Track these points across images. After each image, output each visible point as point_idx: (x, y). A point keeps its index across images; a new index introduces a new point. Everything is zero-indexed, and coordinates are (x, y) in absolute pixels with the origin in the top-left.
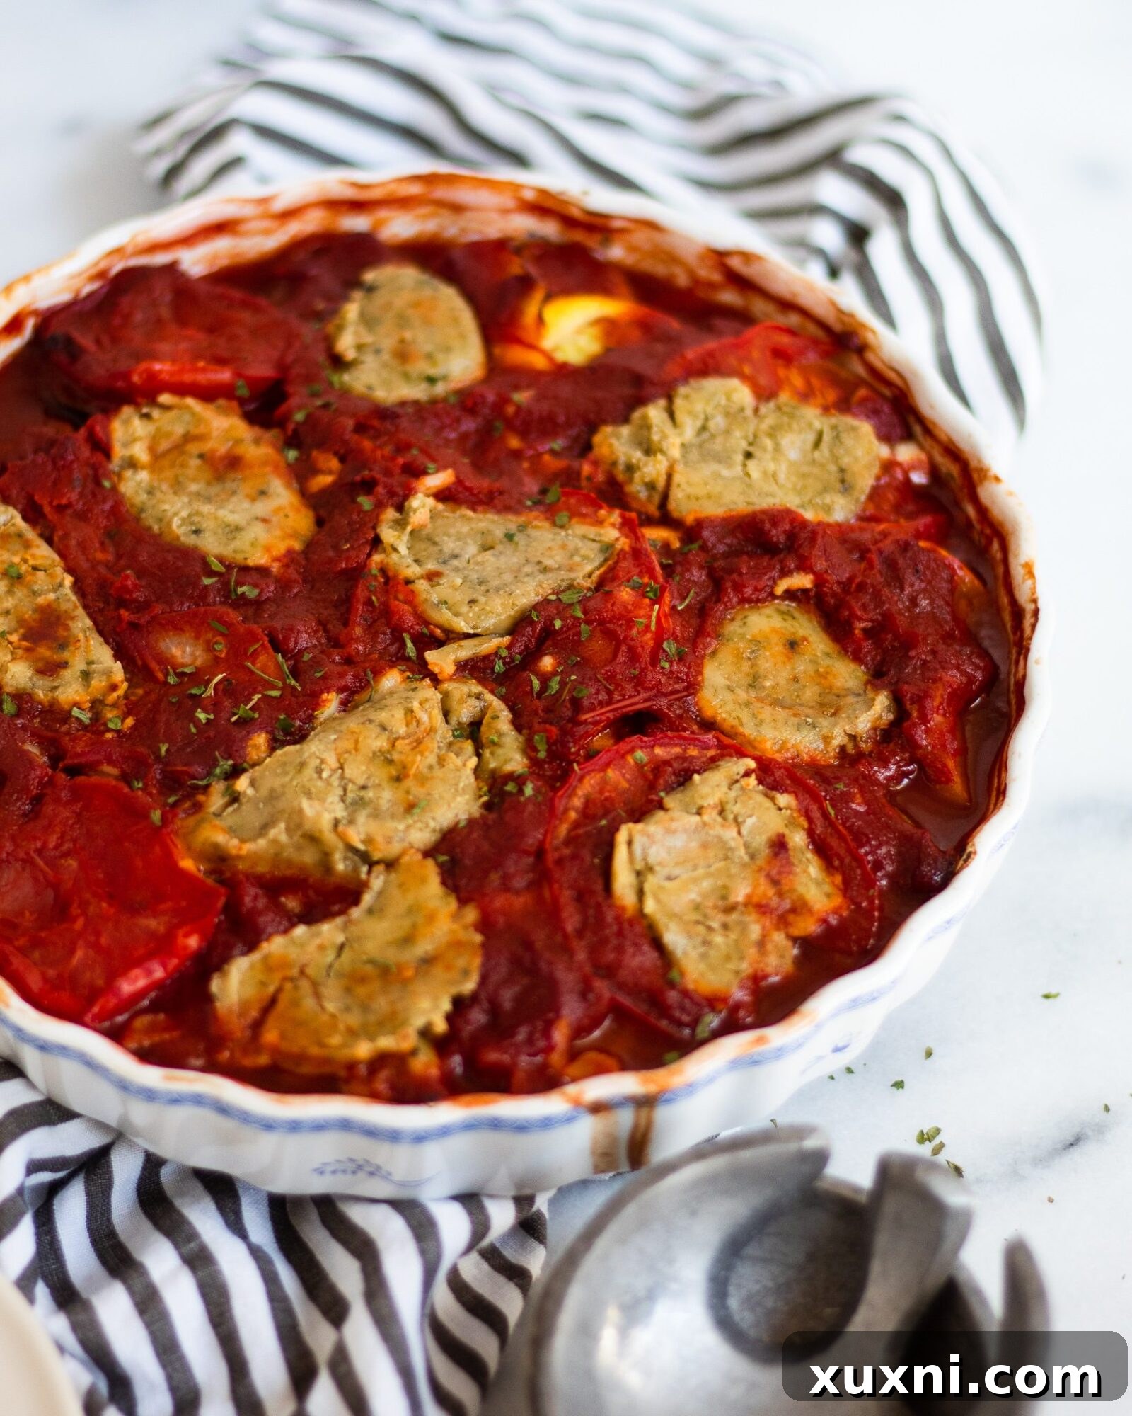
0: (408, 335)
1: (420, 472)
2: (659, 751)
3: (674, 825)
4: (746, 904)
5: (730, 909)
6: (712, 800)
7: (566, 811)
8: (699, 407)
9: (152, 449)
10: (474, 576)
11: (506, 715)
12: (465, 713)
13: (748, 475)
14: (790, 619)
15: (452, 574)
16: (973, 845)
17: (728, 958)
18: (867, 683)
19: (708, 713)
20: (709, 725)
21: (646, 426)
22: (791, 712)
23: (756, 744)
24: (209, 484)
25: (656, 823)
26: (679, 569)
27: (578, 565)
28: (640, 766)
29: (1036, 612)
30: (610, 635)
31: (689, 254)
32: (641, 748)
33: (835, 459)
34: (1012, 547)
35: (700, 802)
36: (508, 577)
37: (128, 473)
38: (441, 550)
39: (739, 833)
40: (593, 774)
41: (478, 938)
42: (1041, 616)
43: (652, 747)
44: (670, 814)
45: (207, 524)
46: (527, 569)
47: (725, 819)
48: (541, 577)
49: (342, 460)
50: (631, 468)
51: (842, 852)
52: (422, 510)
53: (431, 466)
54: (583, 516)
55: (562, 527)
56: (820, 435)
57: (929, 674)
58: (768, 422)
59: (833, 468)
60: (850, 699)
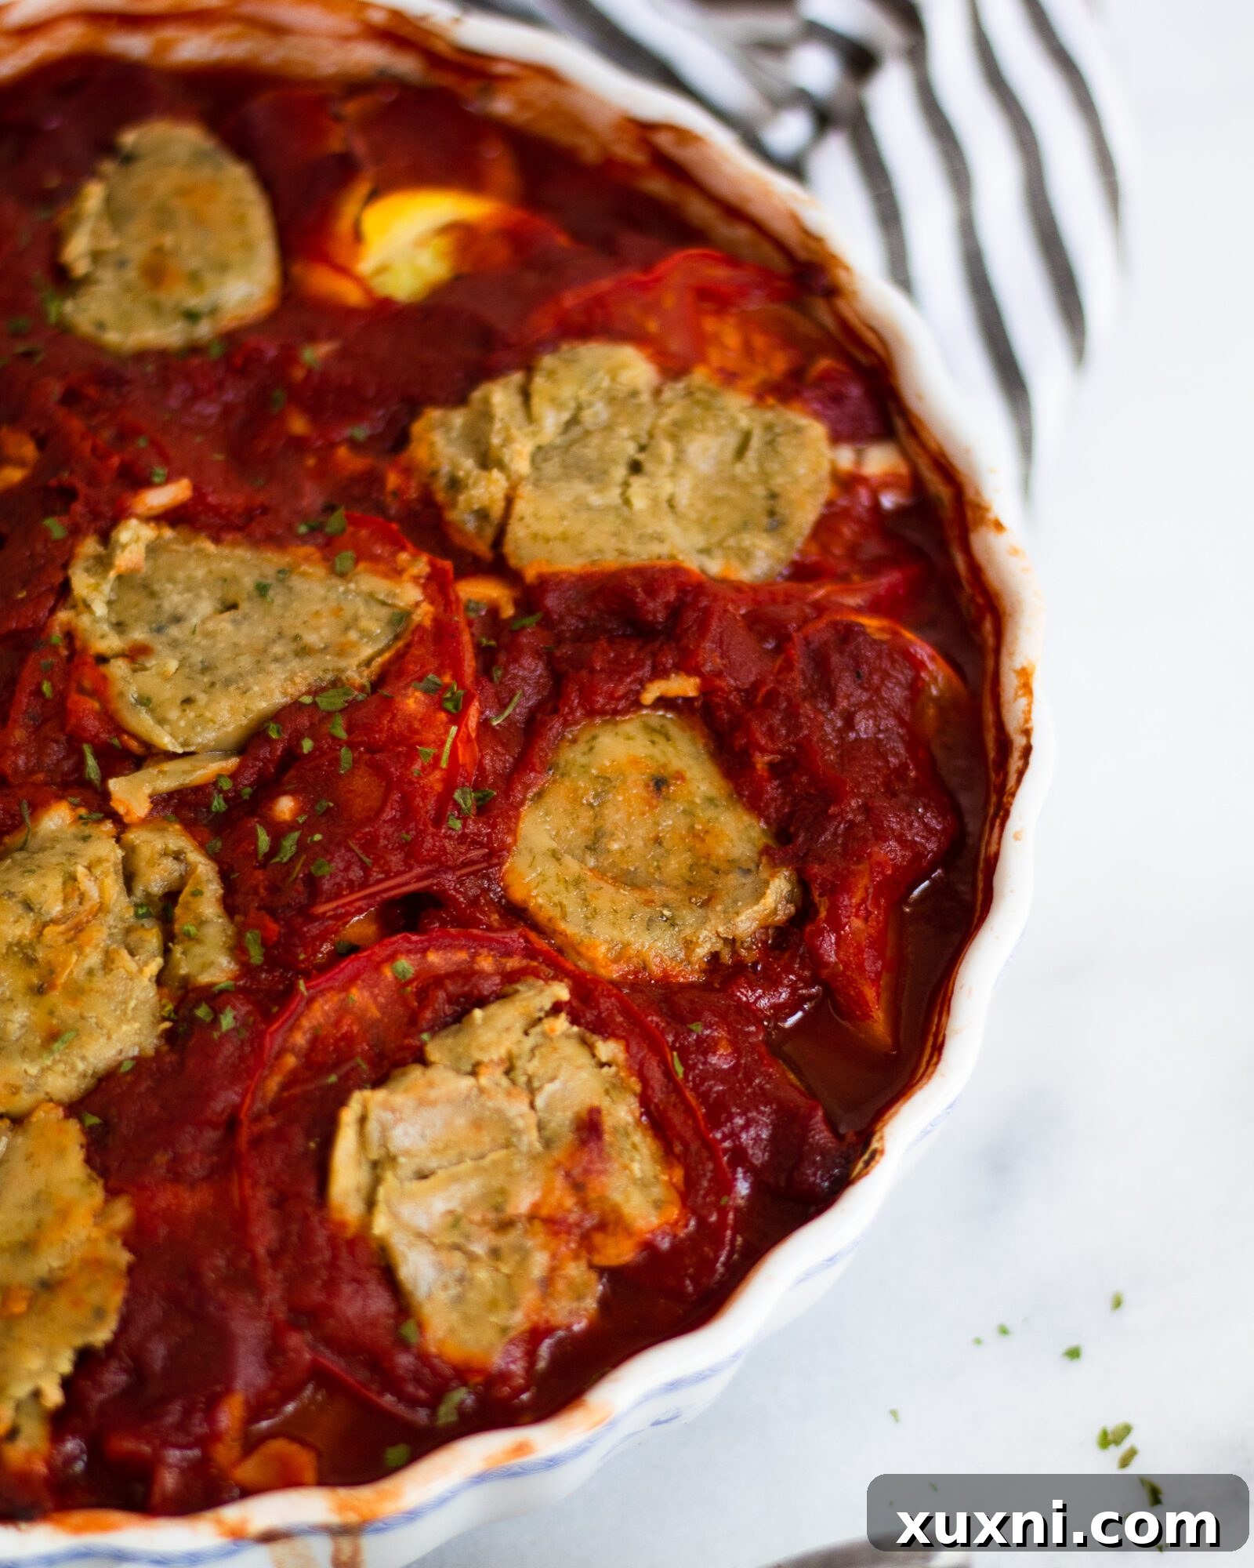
0: (168, 240)
1: (144, 483)
2: (433, 957)
3: (433, 1094)
4: (532, 1217)
5: (504, 1225)
6: (497, 1053)
7: (280, 1054)
8: (567, 391)
10: (197, 657)
11: (213, 889)
12: (155, 879)
13: (627, 502)
14: (660, 740)
15: (166, 652)
16: (882, 1138)
17: (493, 1305)
18: (765, 851)
19: (518, 894)
20: (516, 914)
21: (486, 415)
23: (583, 950)
25: (406, 1091)
26: (502, 657)
27: (354, 645)
28: (402, 984)
29: (1027, 751)
30: (379, 770)
31: (601, 121)
32: (409, 952)
33: (765, 476)
34: (1008, 637)
35: (478, 1056)
36: (246, 662)
38: (159, 607)
39: (532, 1106)
40: (329, 995)
41: (124, 1257)
42: (1034, 758)
43: (424, 951)
44: (432, 1073)
46: (278, 649)
47: (514, 1082)
48: (295, 664)
49: (41, 444)
50: (456, 485)
51: (688, 1134)
52: (133, 547)
53: (160, 472)
54: (375, 559)
55: (342, 576)
56: (746, 437)
57: (854, 847)
58: (672, 414)
59: (760, 491)
60: (734, 879)
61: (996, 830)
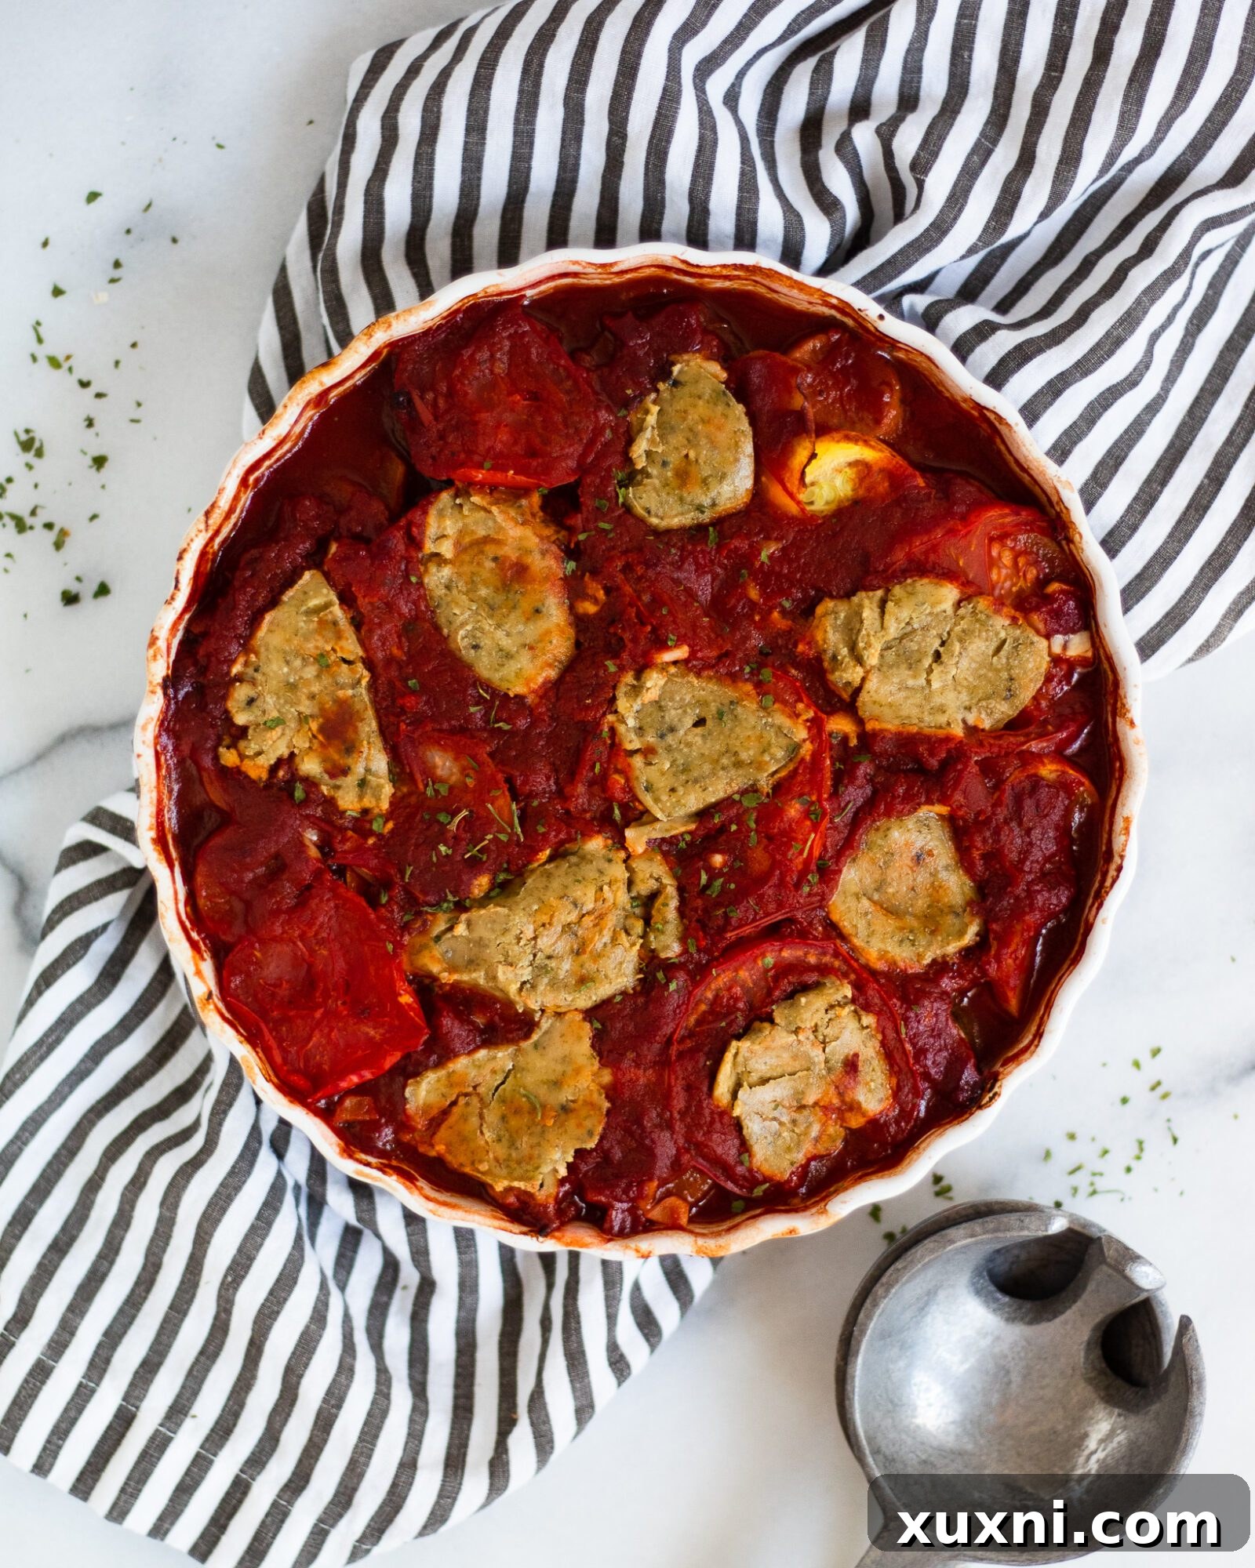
0: (693, 453)
1: (661, 644)
2: (785, 954)
4: (816, 1104)
5: (801, 1107)
6: (809, 1024)
7: (697, 1004)
8: (905, 615)
9: (457, 544)
10: (681, 761)
11: (674, 903)
12: (644, 888)
13: (929, 682)
14: (925, 830)
15: (664, 754)
16: (1000, 1086)
17: (789, 1149)
18: (970, 903)
19: (835, 917)
20: (833, 930)
21: (857, 616)
22: (898, 924)
24: (496, 590)
25: (761, 1040)
26: (846, 778)
27: (767, 763)
28: (766, 970)
29: (1120, 869)
30: (770, 852)
32: (772, 951)
33: (1009, 667)
35: (800, 1024)
36: (707, 768)
37: (433, 568)
38: (663, 717)
39: (824, 1051)
40: (727, 972)
41: (607, 1105)
42: (1122, 874)
43: (781, 950)
44: (775, 1030)
45: (486, 642)
46: (725, 761)
47: (816, 1037)
48: (733, 772)
49: (608, 591)
50: (836, 662)
51: (903, 1065)
52: (653, 690)
53: (672, 638)
54: (785, 703)
55: (765, 709)
56: (1004, 642)
57: (1017, 913)
58: (964, 624)
59: (1005, 675)
60: (950, 919)
61: (1094, 909)
